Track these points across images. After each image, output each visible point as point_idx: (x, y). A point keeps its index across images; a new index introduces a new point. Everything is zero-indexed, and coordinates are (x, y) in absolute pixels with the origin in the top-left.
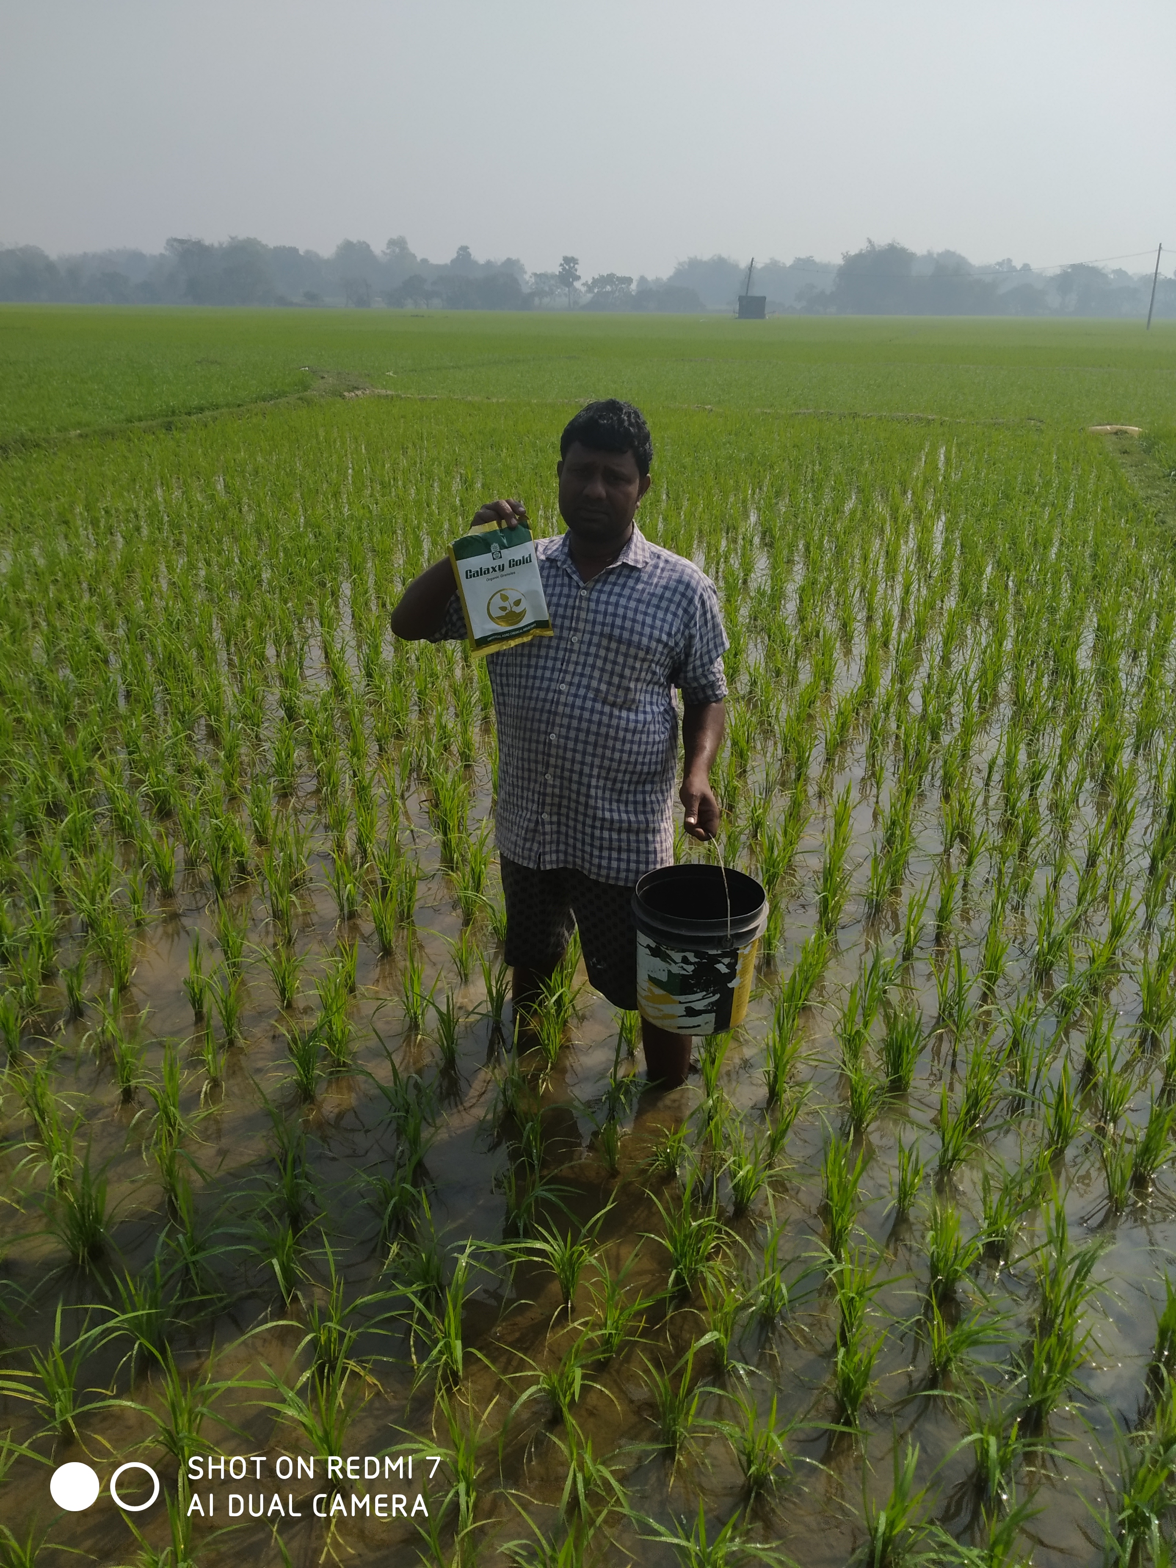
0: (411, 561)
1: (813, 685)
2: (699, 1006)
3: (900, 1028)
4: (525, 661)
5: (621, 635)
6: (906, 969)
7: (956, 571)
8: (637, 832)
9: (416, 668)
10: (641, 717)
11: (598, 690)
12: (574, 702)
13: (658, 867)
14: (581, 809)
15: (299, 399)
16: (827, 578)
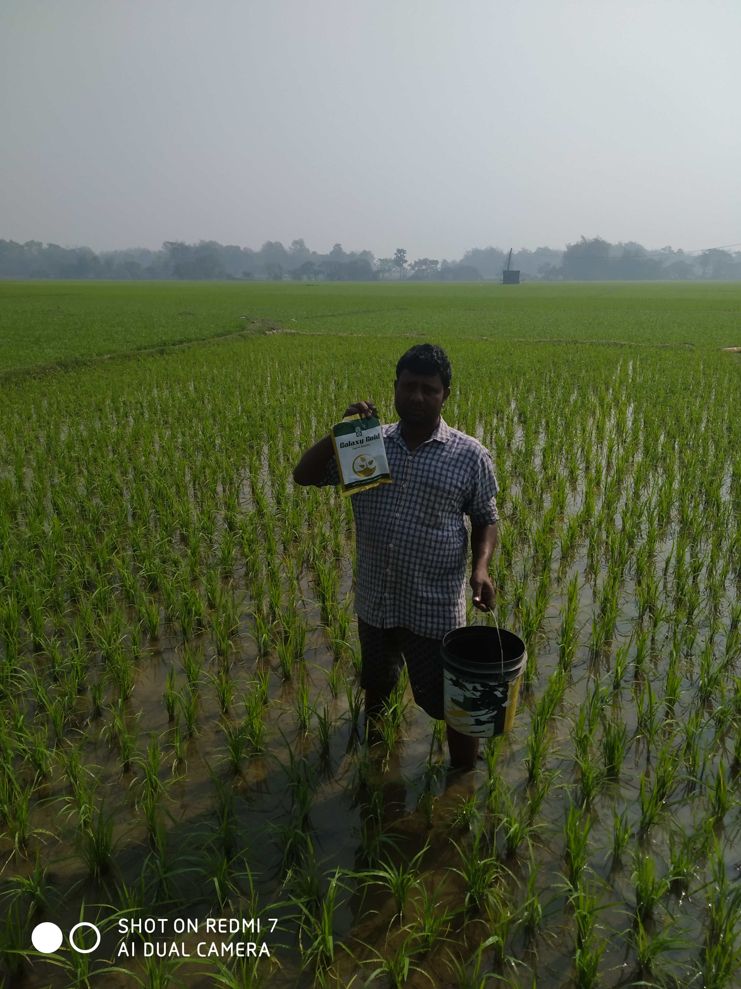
0: (305, 433)
1: (552, 510)
2: (484, 718)
3: (612, 735)
4: (374, 499)
5: (433, 483)
6: (616, 695)
7: (641, 438)
8: (444, 605)
9: (307, 498)
10: (446, 533)
11: (418, 517)
12: (404, 524)
13: (457, 627)
14: (409, 590)
15: (239, 335)
16: (560, 442)
